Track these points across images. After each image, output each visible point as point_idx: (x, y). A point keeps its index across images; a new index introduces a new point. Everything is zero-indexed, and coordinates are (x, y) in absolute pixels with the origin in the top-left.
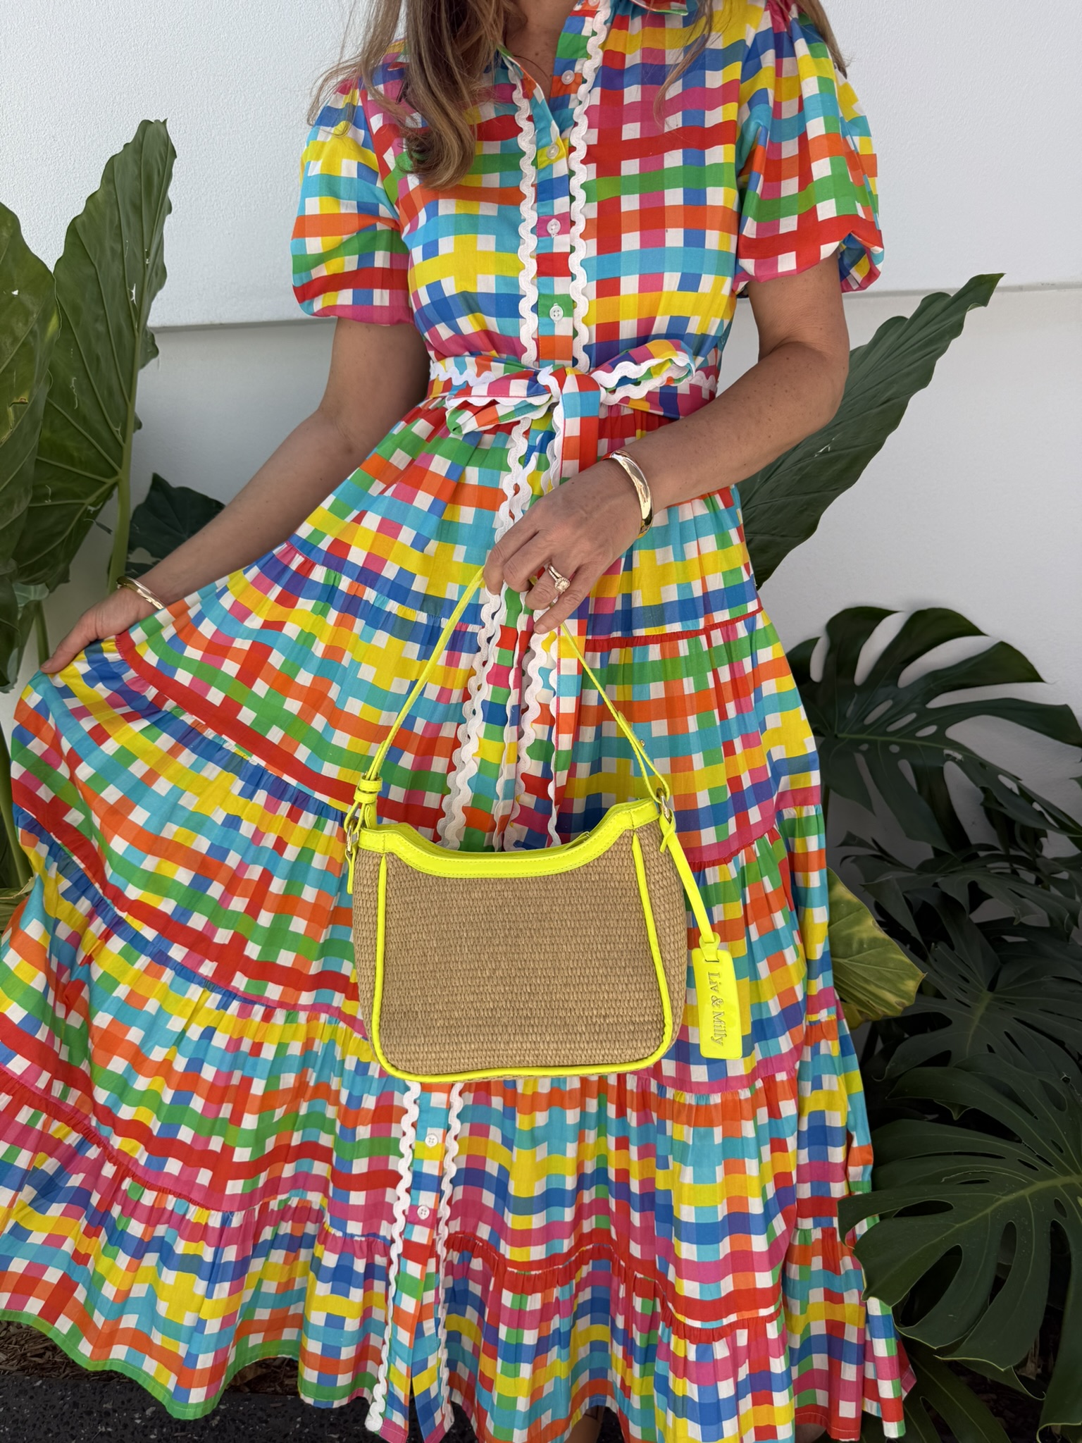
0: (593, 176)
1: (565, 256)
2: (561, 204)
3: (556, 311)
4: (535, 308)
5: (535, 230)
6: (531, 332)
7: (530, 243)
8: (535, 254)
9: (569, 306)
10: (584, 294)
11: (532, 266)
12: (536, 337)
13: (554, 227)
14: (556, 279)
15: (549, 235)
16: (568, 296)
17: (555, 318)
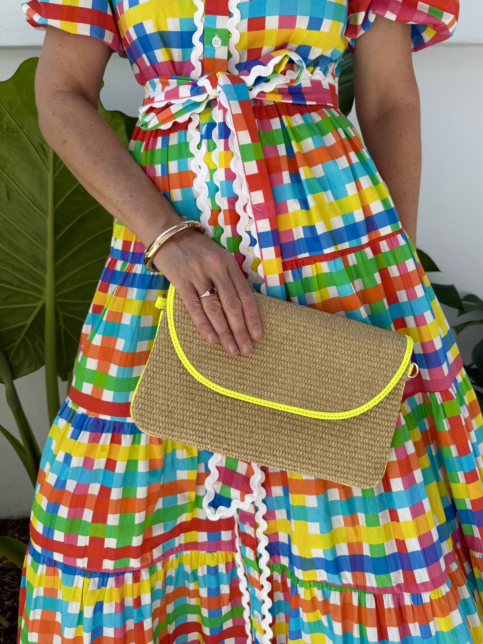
3: (216, 41)
4: (202, 39)
6: (199, 55)
9: (226, 36)
10: (237, 28)
12: (202, 58)
14: (218, 17)
16: (227, 29)
17: (216, 46)
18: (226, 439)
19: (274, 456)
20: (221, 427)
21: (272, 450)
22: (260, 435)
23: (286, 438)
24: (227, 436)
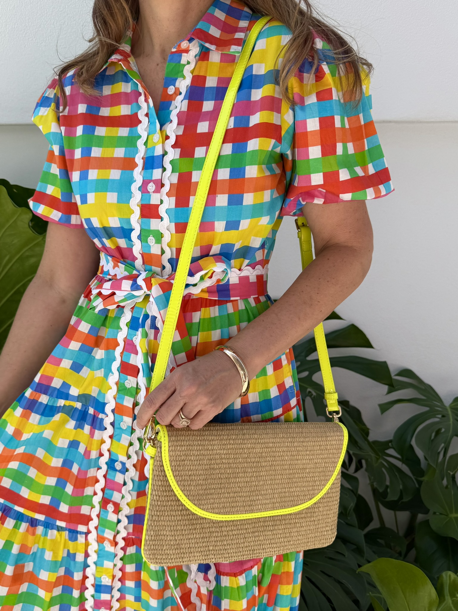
0: (177, 156)
1: (157, 206)
2: (157, 174)
3: (151, 240)
4: (139, 237)
5: (141, 189)
6: (139, 250)
7: (137, 197)
8: (140, 204)
9: (159, 236)
10: (168, 230)
11: (137, 211)
12: (141, 252)
13: (151, 187)
14: (151, 220)
15: (149, 192)
16: (158, 231)
17: (151, 244)
18: (226, 550)
19: (263, 549)
20: (221, 542)
21: (262, 546)
22: (252, 538)
23: (270, 533)
24: (226, 548)
